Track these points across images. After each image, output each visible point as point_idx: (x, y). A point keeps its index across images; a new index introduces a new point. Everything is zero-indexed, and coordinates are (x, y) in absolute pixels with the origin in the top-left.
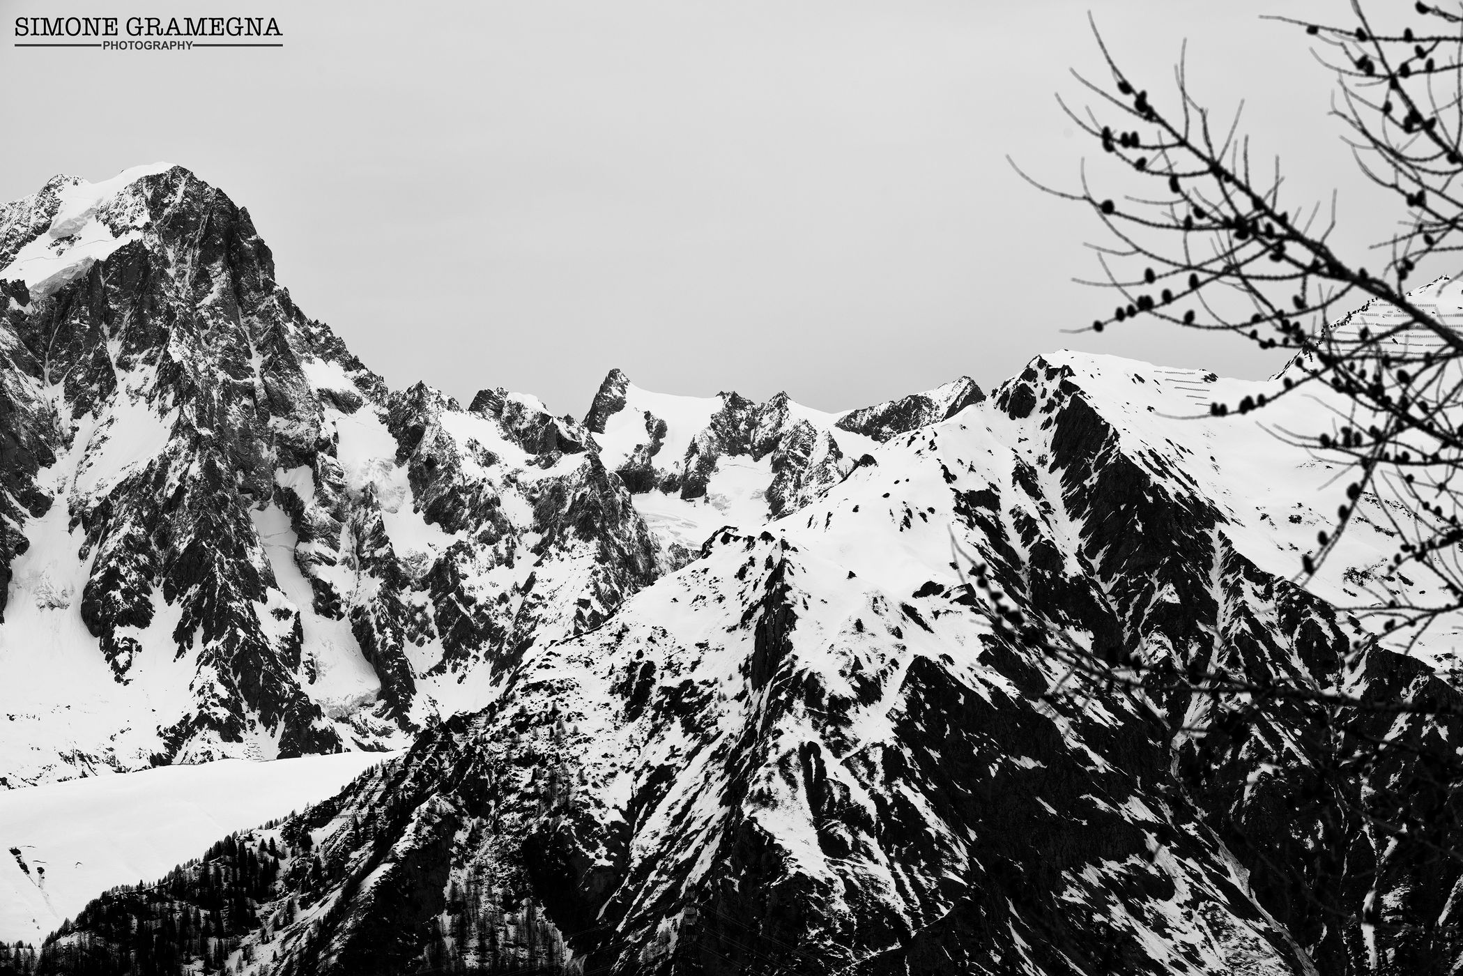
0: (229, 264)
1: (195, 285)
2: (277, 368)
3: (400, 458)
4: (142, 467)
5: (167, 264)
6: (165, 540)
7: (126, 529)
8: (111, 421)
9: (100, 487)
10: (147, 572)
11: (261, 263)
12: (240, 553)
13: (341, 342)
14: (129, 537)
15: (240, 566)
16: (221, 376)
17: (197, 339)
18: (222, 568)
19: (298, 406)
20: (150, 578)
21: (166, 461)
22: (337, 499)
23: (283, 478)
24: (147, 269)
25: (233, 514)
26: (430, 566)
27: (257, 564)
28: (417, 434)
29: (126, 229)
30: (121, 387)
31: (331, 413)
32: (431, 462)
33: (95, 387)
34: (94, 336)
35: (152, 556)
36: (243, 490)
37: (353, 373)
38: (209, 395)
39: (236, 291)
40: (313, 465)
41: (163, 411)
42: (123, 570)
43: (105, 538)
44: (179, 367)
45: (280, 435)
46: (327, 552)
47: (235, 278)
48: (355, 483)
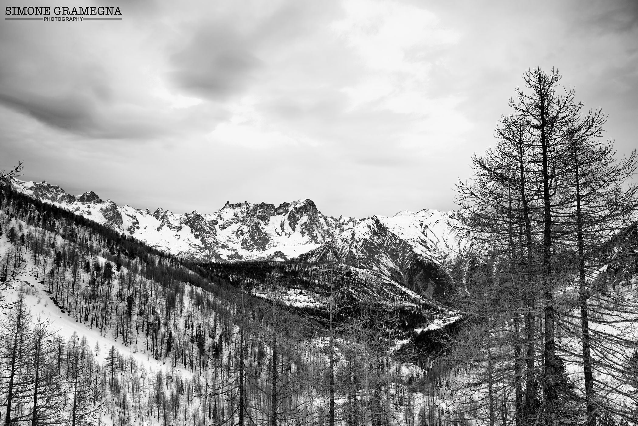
0: (312, 206)
1: (310, 208)
2: (316, 214)
4: (305, 222)
6: (307, 227)
8: (303, 218)
9: (302, 223)
11: (315, 206)
13: (321, 212)
15: (312, 229)
17: (310, 212)
19: (317, 217)
22: (320, 224)
24: (306, 206)
25: (312, 225)
26: (327, 230)
29: (305, 203)
31: (320, 218)
32: (327, 222)
33: (302, 215)
34: (302, 211)
37: (322, 215)
38: (311, 216)
40: (318, 222)
41: (307, 217)
42: (304, 229)
43: (302, 227)
44: (308, 214)
46: (319, 228)
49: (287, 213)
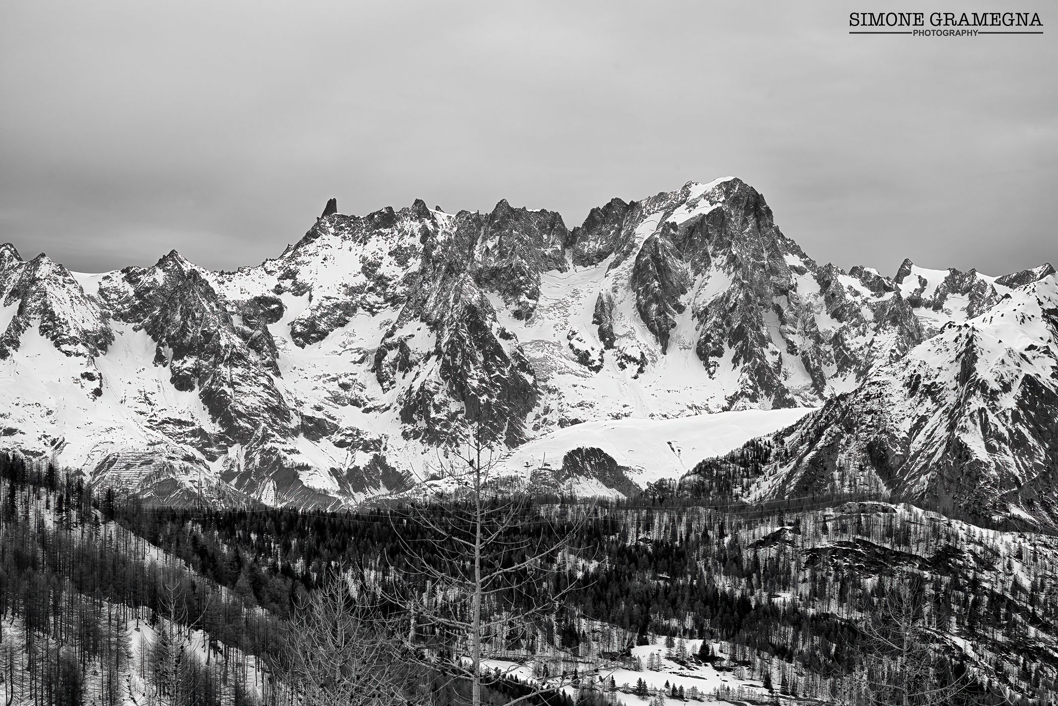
0: (756, 216)
1: (742, 224)
2: (774, 257)
3: (822, 292)
4: (721, 294)
5: (731, 216)
6: (728, 324)
7: (714, 319)
8: (709, 277)
9: (704, 303)
10: (722, 336)
11: (768, 216)
12: (758, 329)
13: (799, 247)
14: (715, 322)
15: (758, 334)
16: (752, 260)
17: (743, 245)
18: (751, 335)
19: (782, 272)
20: (723, 338)
21: (730, 293)
22: (796, 309)
23: (775, 300)
24: (723, 218)
25: (756, 314)
26: (833, 335)
27: (765, 333)
28: (828, 284)
29: (716, 203)
30: (713, 264)
31: (795, 275)
32: (833, 295)
33: (703, 264)
34: (703, 243)
35: (724, 330)
36: (759, 304)
37: (803, 260)
38: (747, 267)
39: (758, 227)
40: (787, 295)
41: (729, 273)
42: (712, 335)
43: (706, 322)
44: (735, 256)
45: (774, 283)
46: (792, 329)
47: (758, 222)
48: (804, 302)
49: (626, 254)
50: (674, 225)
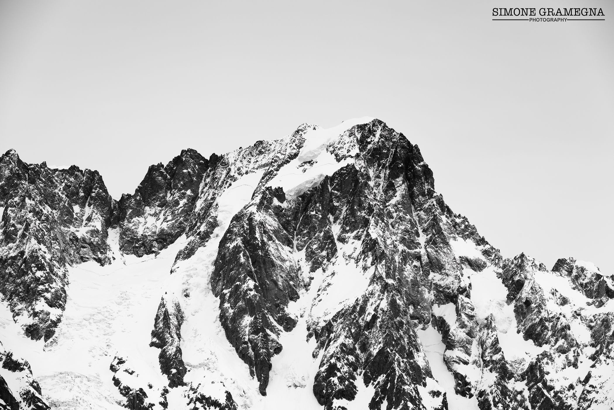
0: (406, 179)
1: (386, 192)
2: (435, 243)
3: (510, 299)
4: (351, 302)
5: (369, 178)
6: (364, 348)
7: (341, 340)
8: (333, 274)
9: (326, 314)
10: (354, 366)
11: (426, 179)
12: (410, 355)
13: (474, 228)
14: (343, 345)
15: (411, 364)
16: (401, 247)
17: (387, 225)
18: (399, 365)
19: (447, 266)
20: (355, 370)
21: (366, 300)
22: (470, 324)
23: (438, 311)
24: (357, 181)
25: (407, 332)
26: (526, 367)
27: (421, 363)
28: (520, 285)
29: (344, 157)
30: (339, 253)
31: (467, 271)
32: (528, 303)
33: (324, 253)
34: (324, 222)
35: (357, 357)
36: (413, 317)
37: (482, 247)
38: (393, 259)
39: (410, 196)
40: (455, 303)
41: (365, 269)
42: (339, 365)
43: (328, 345)
44: (375, 242)
45: (436, 284)
46: (464, 356)
47: (410, 188)
48: (481, 315)
50: (279, 194)
